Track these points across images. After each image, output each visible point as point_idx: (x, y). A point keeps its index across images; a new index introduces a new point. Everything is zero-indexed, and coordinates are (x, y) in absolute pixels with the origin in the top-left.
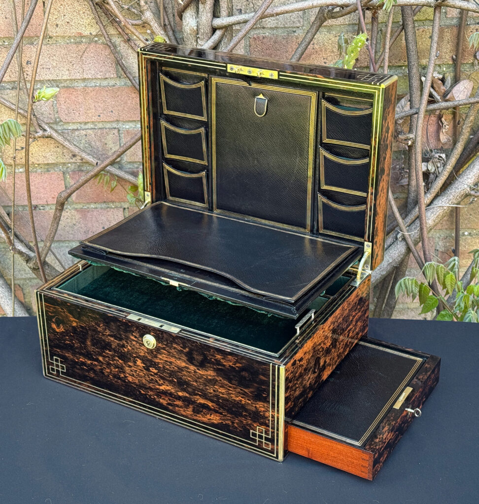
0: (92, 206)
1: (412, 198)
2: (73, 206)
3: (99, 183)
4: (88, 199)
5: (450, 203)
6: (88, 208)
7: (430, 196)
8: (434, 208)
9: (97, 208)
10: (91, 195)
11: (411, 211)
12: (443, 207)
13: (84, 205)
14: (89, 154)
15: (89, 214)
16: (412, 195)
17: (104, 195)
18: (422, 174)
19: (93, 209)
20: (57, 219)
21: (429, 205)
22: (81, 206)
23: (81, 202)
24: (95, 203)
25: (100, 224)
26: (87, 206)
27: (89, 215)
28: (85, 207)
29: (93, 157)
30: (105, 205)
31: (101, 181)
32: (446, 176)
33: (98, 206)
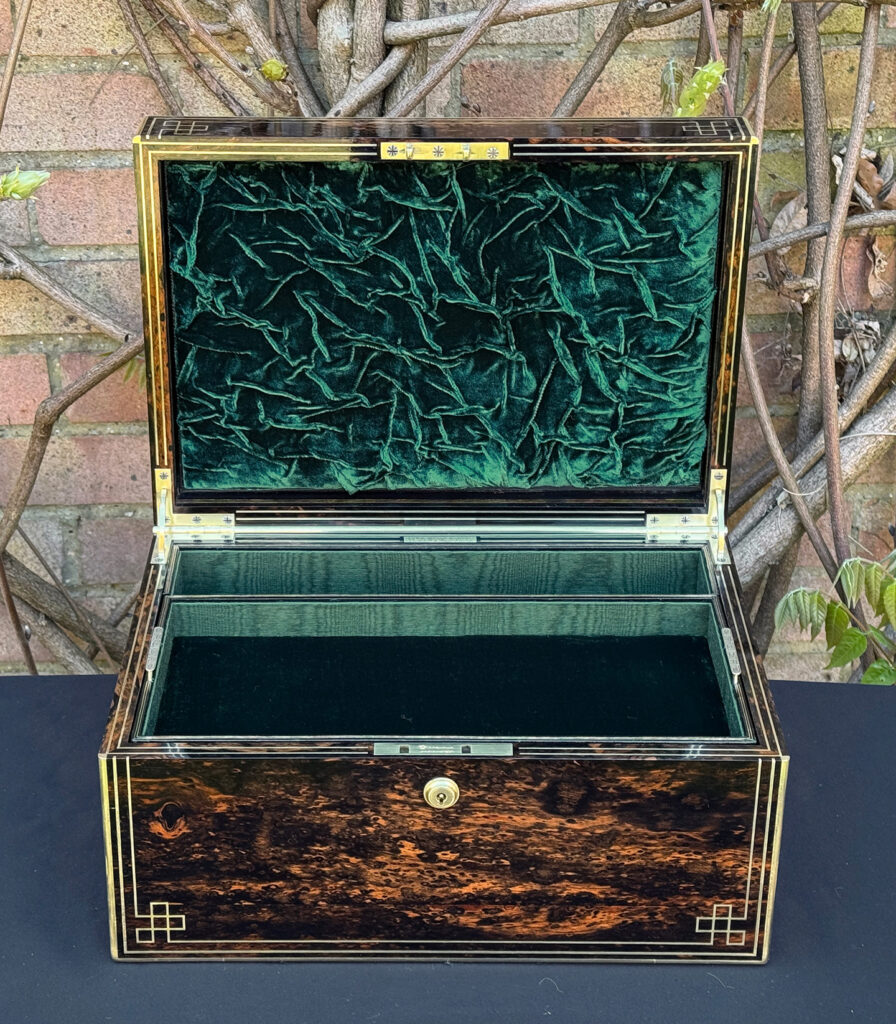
0: (110, 429)
1: (808, 416)
2: (66, 430)
3: (127, 377)
4: (102, 414)
5: (891, 428)
6: (100, 433)
7: (847, 414)
8: (856, 438)
9: (120, 434)
10: (107, 406)
11: (805, 444)
12: (875, 436)
13: (92, 426)
14: (105, 316)
15: (102, 446)
16: (809, 411)
17: (136, 407)
18: (834, 367)
19: (112, 437)
20: (35, 459)
21: (845, 433)
22: (86, 430)
23: (84, 420)
24: (117, 423)
25: (127, 470)
26: (99, 429)
27: (102, 449)
28: (94, 432)
29: (115, 322)
30: (137, 427)
31: (132, 374)
32: (883, 369)
33: (124, 429)
